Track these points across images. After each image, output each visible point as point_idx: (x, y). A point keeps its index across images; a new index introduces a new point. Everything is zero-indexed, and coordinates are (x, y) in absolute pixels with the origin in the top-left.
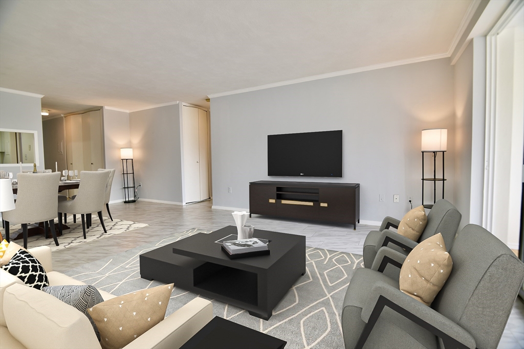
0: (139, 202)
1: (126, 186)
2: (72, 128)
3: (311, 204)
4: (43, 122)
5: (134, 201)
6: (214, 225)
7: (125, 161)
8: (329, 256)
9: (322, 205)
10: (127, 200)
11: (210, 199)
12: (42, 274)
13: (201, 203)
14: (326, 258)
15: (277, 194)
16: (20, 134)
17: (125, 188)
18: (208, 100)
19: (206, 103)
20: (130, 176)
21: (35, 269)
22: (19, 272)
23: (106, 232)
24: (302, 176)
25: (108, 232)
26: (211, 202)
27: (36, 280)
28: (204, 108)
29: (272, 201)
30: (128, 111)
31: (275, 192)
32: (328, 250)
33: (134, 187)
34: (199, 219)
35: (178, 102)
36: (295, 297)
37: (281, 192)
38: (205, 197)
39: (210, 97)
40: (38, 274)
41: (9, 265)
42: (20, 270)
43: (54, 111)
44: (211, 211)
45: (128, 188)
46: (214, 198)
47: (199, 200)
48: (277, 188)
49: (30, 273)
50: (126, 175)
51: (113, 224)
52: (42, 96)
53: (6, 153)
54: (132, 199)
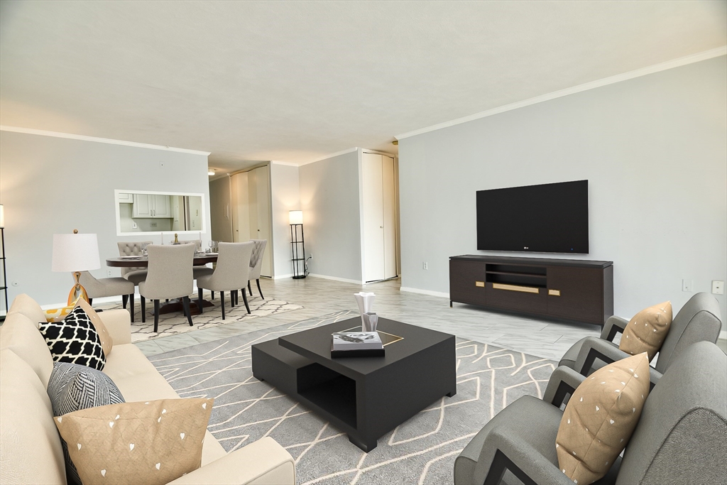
0: (309, 279)
1: (295, 258)
2: (238, 188)
3: (535, 290)
4: (210, 183)
5: (303, 277)
6: (404, 314)
7: (294, 227)
8: (524, 364)
9: (552, 292)
10: (296, 275)
11: (397, 278)
12: (92, 343)
13: (386, 283)
14: (517, 366)
15: (487, 274)
16: (188, 197)
17: (294, 260)
18: (395, 142)
19: (392, 147)
20: (300, 245)
21: (82, 334)
22: (60, 336)
23: (249, 313)
24: (526, 250)
25: (252, 313)
26: (398, 281)
27: (81, 350)
28: (390, 155)
29: (480, 284)
30: (297, 165)
31: (484, 271)
32: (526, 355)
33: (304, 259)
34: (384, 304)
35: (356, 148)
36: (438, 422)
37: (494, 272)
38: (391, 274)
39: (398, 138)
40: (84, 342)
41: (47, 323)
42: (61, 333)
43: (220, 170)
44: (399, 294)
45: (297, 260)
46: (403, 276)
47: (383, 279)
48: (487, 265)
49: (74, 339)
50: (294, 244)
51: (263, 302)
52: (209, 154)
53: (175, 220)
54: (301, 274)
